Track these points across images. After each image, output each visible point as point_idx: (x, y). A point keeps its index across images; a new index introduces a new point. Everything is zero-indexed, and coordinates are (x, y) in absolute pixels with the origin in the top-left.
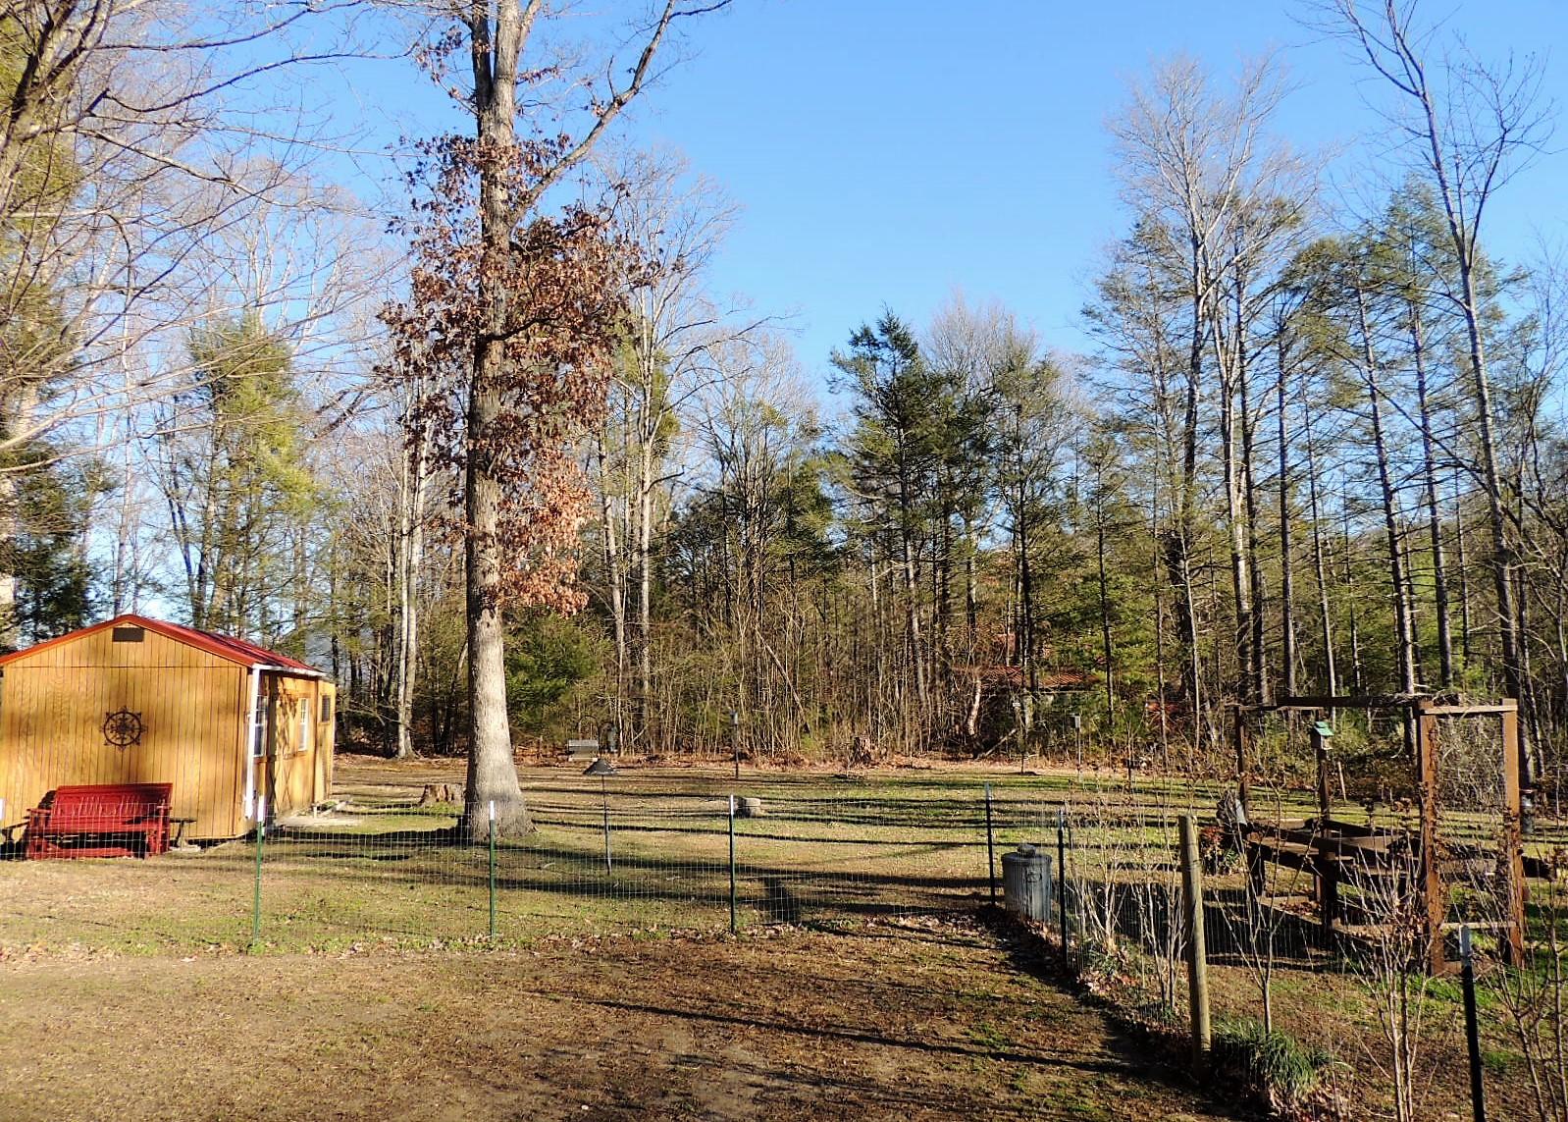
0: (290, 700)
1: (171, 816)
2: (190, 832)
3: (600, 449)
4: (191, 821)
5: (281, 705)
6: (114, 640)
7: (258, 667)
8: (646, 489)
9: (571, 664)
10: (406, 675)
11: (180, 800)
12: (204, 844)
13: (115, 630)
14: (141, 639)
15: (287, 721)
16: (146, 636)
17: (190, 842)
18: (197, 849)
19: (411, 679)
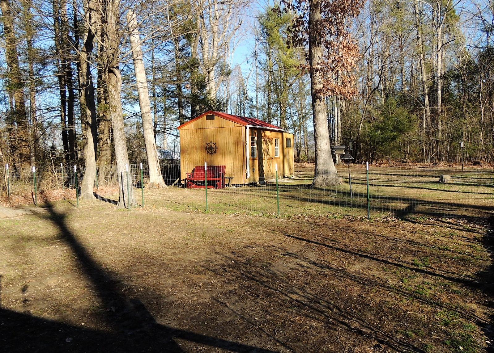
0: (269, 139)
1: (225, 176)
2: (232, 182)
3: (418, 34)
4: (232, 178)
5: (264, 140)
6: (207, 119)
7: (248, 126)
8: (439, 49)
9: (400, 127)
10: (337, 133)
11: (228, 172)
12: (237, 186)
13: (207, 116)
14: (213, 119)
15: (268, 147)
16: (215, 118)
17: (232, 185)
18: (235, 187)
19: (339, 135)
